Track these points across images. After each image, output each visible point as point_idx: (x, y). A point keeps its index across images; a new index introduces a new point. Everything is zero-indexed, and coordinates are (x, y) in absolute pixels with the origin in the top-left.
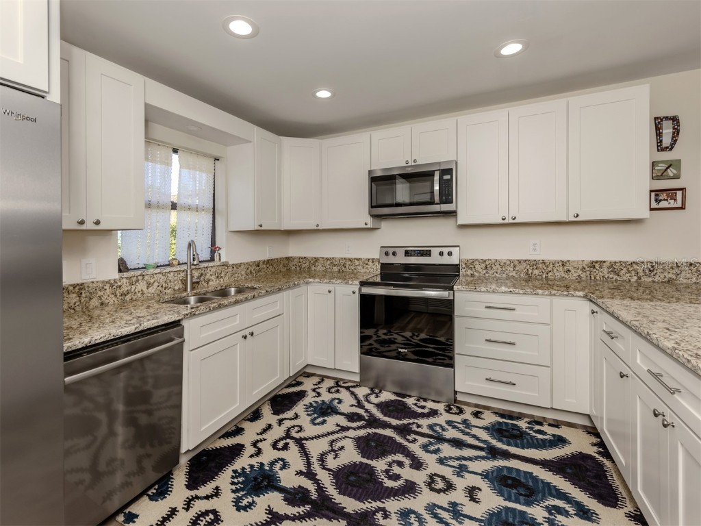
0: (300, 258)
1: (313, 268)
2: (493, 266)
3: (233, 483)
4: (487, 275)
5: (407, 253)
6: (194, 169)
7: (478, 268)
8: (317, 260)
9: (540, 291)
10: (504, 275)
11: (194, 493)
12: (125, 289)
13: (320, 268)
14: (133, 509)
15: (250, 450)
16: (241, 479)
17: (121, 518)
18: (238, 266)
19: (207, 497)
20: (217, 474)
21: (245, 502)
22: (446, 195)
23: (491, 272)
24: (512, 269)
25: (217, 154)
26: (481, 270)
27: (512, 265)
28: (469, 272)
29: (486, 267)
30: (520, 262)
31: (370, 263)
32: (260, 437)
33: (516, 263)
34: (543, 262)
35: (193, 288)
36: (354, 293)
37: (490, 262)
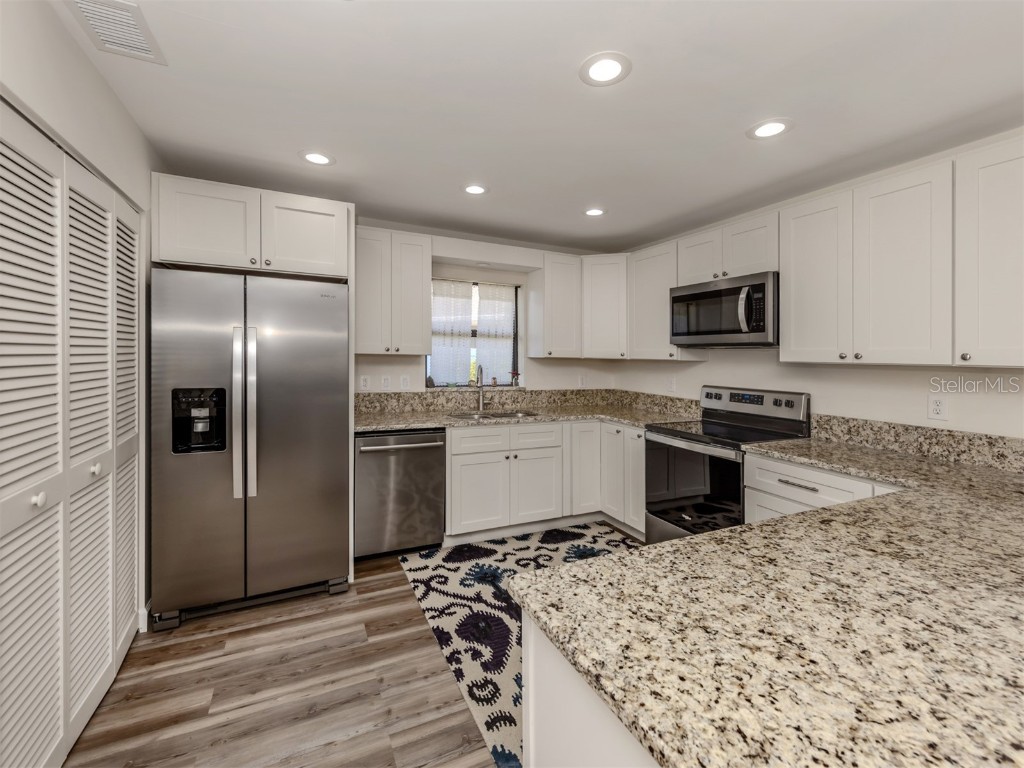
0: (622, 392)
1: (634, 405)
2: (861, 429)
3: (470, 570)
4: (851, 443)
5: (734, 397)
6: (494, 298)
7: (837, 430)
8: (637, 395)
9: (853, 470)
10: (880, 447)
11: (444, 564)
12: (430, 400)
13: (640, 406)
14: (408, 556)
15: (499, 556)
16: (477, 570)
17: (400, 558)
18: (539, 393)
19: (449, 570)
20: (465, 560)
21: (467, 582)
22: (756, 321)
23: (859, 439)
24: (893, 439)
25: (518, 283)
26: (841, 434)
27: (892, 432)
28: (823, 435)
29: (849, 432)
30: (906, 428)
31: (693, 406)
32: (514, 552)
33: (901, 430)
34: (951, 434)
35: (484, 409)
36: (639, 436)
37: (855, 423)
